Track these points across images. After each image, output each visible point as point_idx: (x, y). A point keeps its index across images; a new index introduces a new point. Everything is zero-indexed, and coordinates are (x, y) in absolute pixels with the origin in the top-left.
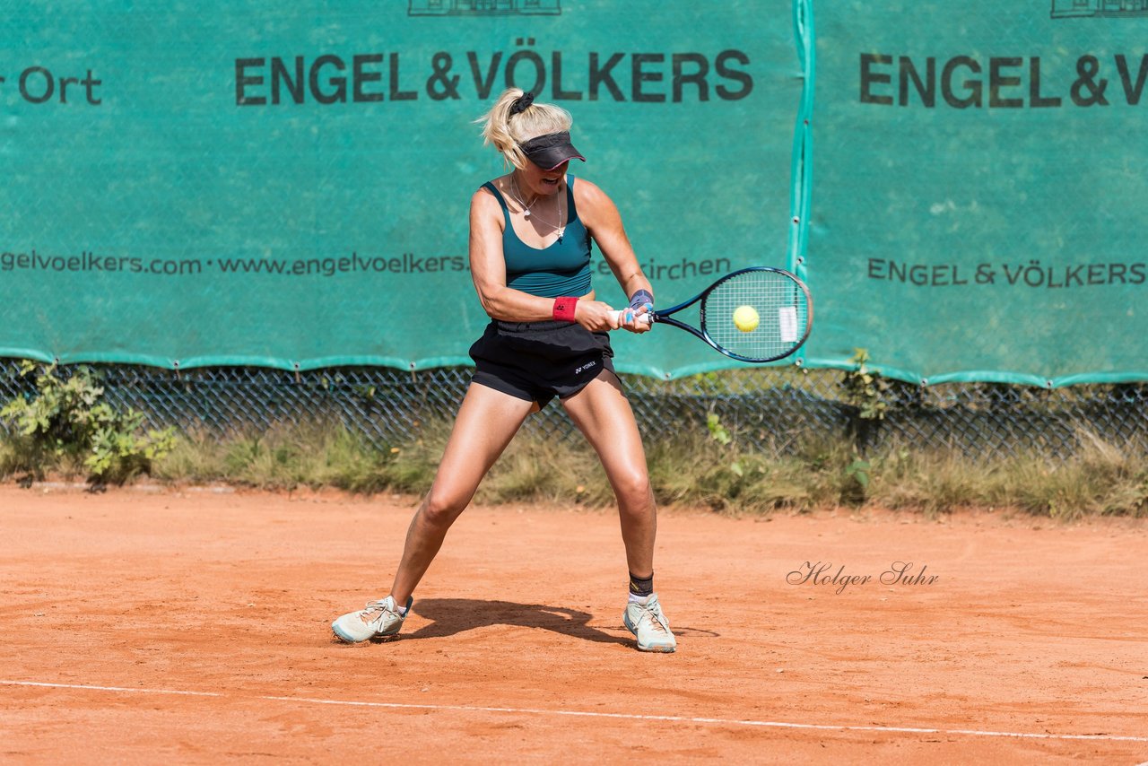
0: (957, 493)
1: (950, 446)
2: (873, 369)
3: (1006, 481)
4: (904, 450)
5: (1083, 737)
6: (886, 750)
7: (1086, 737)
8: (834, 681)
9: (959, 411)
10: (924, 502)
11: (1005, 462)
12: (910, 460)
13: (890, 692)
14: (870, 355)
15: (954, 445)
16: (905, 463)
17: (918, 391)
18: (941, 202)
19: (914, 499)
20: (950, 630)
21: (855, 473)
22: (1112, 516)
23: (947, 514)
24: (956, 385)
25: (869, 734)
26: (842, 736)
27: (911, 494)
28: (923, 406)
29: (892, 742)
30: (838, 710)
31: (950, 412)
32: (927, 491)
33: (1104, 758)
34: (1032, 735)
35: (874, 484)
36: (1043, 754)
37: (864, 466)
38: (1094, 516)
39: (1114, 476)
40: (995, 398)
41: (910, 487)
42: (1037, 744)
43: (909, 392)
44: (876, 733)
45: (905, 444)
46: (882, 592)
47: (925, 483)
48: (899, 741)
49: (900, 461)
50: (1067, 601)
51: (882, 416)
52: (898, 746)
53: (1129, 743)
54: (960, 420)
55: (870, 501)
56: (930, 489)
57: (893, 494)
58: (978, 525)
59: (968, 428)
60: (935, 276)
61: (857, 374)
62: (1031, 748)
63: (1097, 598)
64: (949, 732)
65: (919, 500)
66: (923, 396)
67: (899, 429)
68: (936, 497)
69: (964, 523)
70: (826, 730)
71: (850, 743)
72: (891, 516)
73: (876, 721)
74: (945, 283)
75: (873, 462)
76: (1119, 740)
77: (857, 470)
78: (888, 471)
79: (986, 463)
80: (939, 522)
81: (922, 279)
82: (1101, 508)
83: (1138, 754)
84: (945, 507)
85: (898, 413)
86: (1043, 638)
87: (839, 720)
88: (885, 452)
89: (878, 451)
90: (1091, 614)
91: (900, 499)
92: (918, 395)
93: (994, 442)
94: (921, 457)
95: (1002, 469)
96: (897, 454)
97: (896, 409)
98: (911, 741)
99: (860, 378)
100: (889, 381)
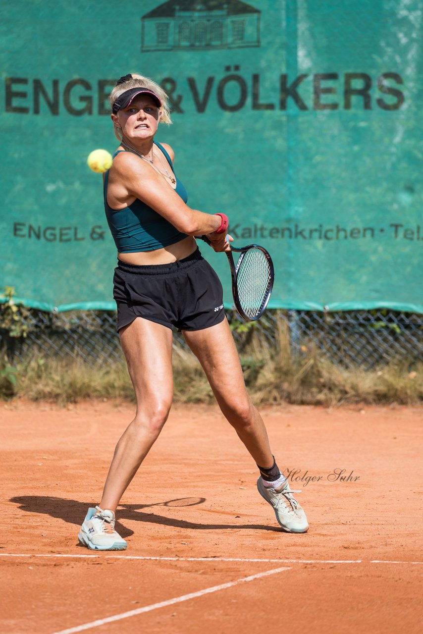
0: (80, 389)
1: (74, 355)
2: (18, 301)
3: (115, 380)
4: (42, 358)
5: (203, 559)
6: (64, 570)
7: (205, 559)
8: (17, 523)
9: (80, 330)
10: (57, 396)
11: (114, 366)
12: (46, 366)
13: (58, 530)
14: (16, 290)
15: (78, 355)
16: (43, 368)
17: (51, 316)
18: (54, 182)
19: (50, 393)
20: (92, 485)
21: (8, 375)
22: (191, 405)
23: (73, 404)
24: (77, 311)
25: (50, 559)
26: (31, 561)
27: (48, 389)
28: (54, 327)
29: (68, 565)
30: (24, 543)
31: (74, 331)
32: (59, 387)
33: (221, 573)
34: (166, 559)
35: (21, 382)
36: (177, 571)
37: (14, 371)
38: (179, 404)
39: (193, 376)
40: (104, 320)
41: (47, 385)
42: (171, 565)
43: (45, 317)
44: (55, 559)
45: (42, 354)
46: (38, 459)
47: (58, 382)
48: (72, 564)
49: (39, 366)
50: (171, 463)
51: (25, 335)
52: (73, 567)
53: (237, 563)
54: (81, 337)
55: (18, 395)
56: (61, 386)
57: (35, 390)
58: (96, 411)
59: (87, 342)
60: (61, 235)
61: (6, 305)
62: (167, 568)
63: (192, 462)
64: (107, 557)
65: (53, 394)
66: (54, 320)
67: (37, 344)
68: (66, 391)
69: (86, 410)
70: (18, 557)
71: (38, 566)
72: (33, 406)
73: (53, 549)
74: (69, 240)
75: (19, 368)
76: (229, 561)
77: (9, 373)
78: (31, 373)
79: (101, 367)
80: (69, 410)
81: (51, 237)
82: (184, 398)
83: (244, 571)
84: (72, 399)
85: (36, 333)
86: (159, 490)
87: (27, 550)
88: (28, 359)
89: (23, 360)
90: (190, 473)
91: (40, 393)
92: (50, 320)
93: (106, 353)
94: (53, 363)
95: (112, 371)
96: (37, 361)
97: (35, 330)
98: (81, 563)
99: (9, 308)
100: (30, 309)
